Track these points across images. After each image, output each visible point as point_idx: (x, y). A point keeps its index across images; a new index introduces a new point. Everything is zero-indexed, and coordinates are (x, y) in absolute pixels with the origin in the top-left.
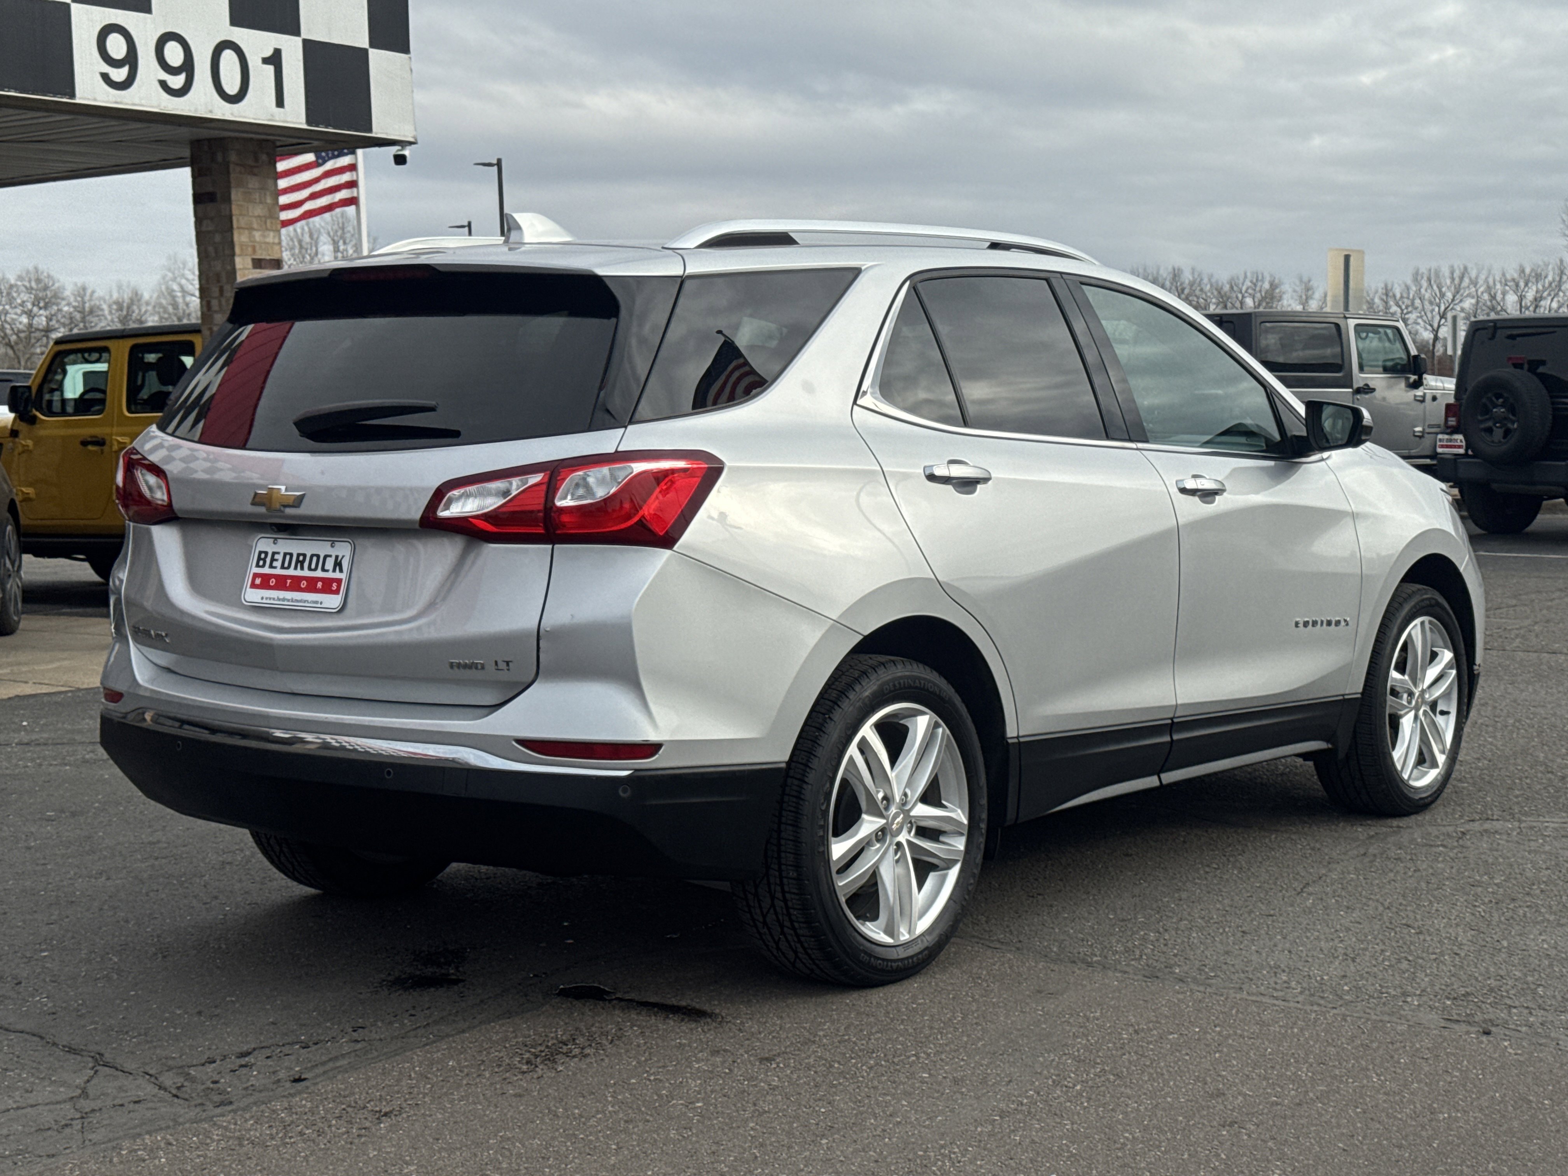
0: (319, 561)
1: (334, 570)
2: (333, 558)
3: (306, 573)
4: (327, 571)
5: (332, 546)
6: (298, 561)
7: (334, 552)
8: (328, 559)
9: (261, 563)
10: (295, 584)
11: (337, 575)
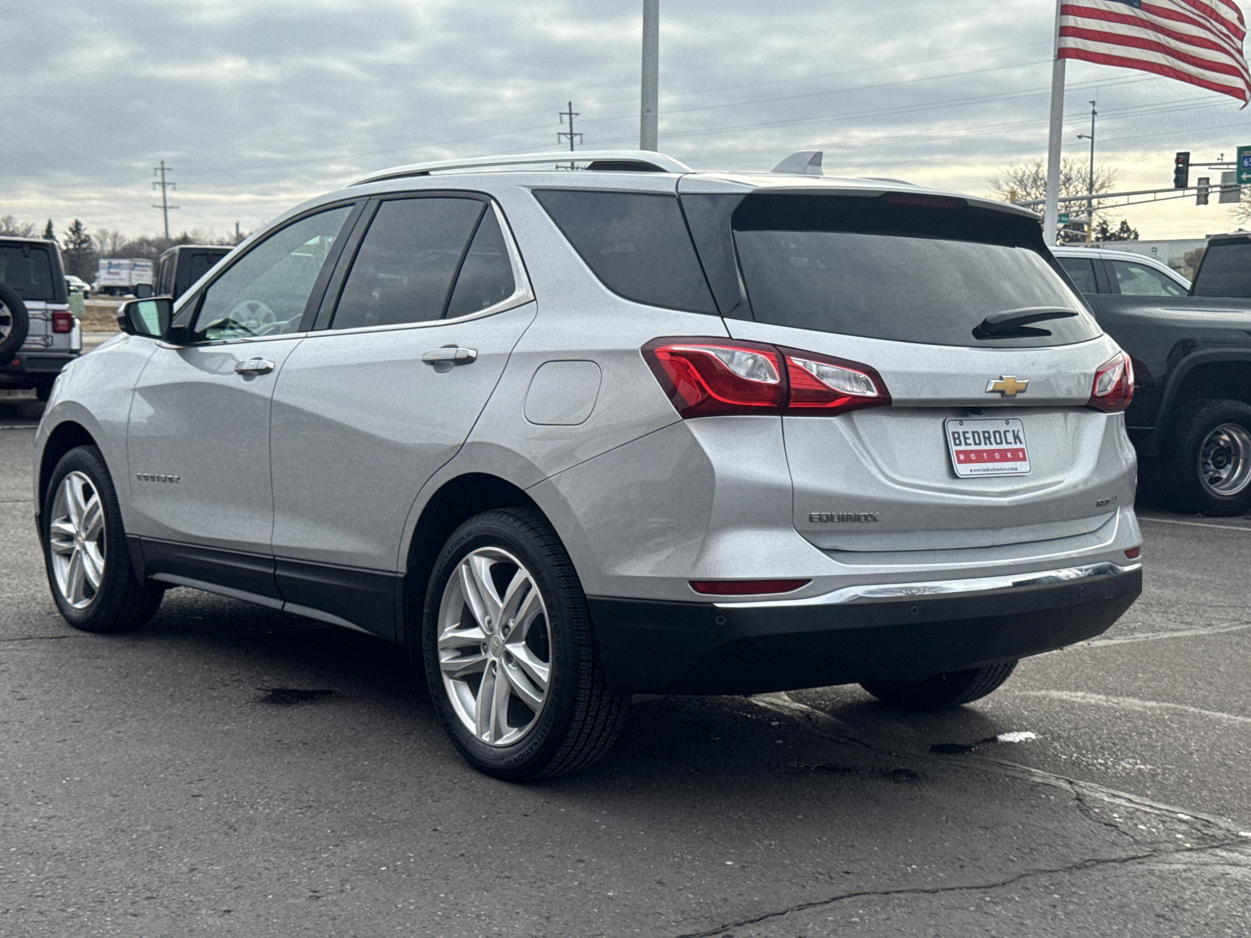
0: (1002, 436)
1: (1016, 443)
2: (1011, 433)
3: (995, 447)
4: (1011, 443)
5: (1008, 423)
6: (985, 438)
7: (1010, 428)
8: (1007, 434)
9: (958, 442)
10: (990, 456)
11: (1019, 446)
